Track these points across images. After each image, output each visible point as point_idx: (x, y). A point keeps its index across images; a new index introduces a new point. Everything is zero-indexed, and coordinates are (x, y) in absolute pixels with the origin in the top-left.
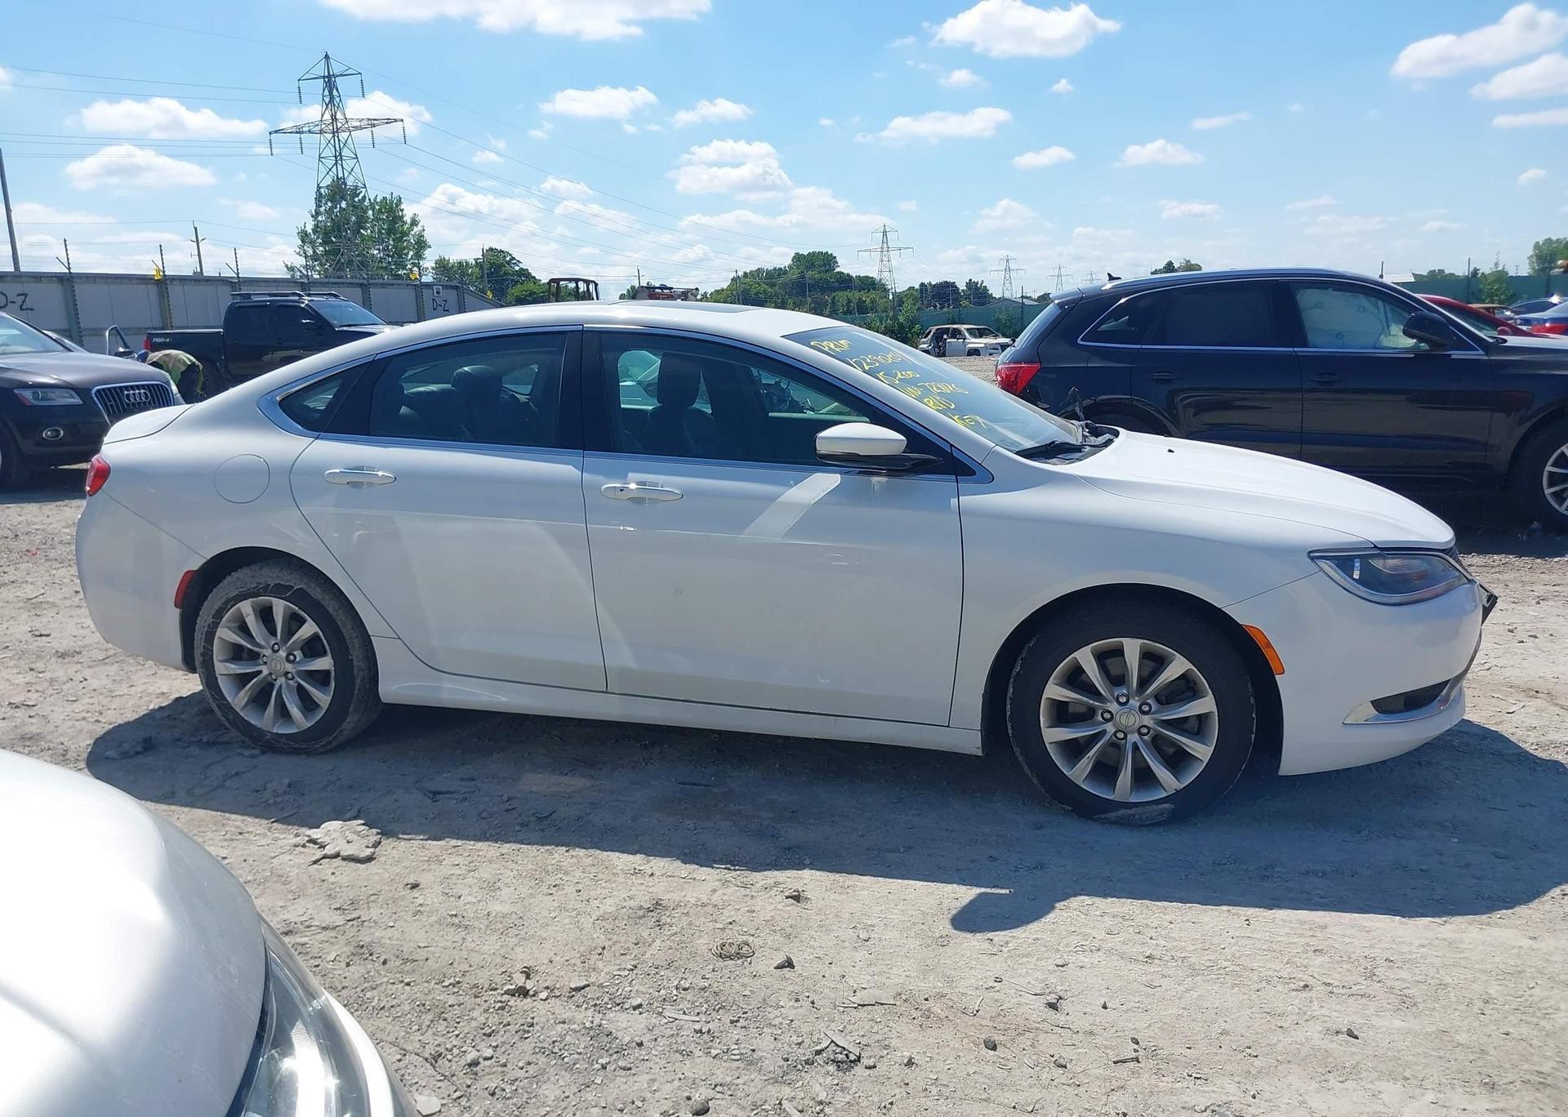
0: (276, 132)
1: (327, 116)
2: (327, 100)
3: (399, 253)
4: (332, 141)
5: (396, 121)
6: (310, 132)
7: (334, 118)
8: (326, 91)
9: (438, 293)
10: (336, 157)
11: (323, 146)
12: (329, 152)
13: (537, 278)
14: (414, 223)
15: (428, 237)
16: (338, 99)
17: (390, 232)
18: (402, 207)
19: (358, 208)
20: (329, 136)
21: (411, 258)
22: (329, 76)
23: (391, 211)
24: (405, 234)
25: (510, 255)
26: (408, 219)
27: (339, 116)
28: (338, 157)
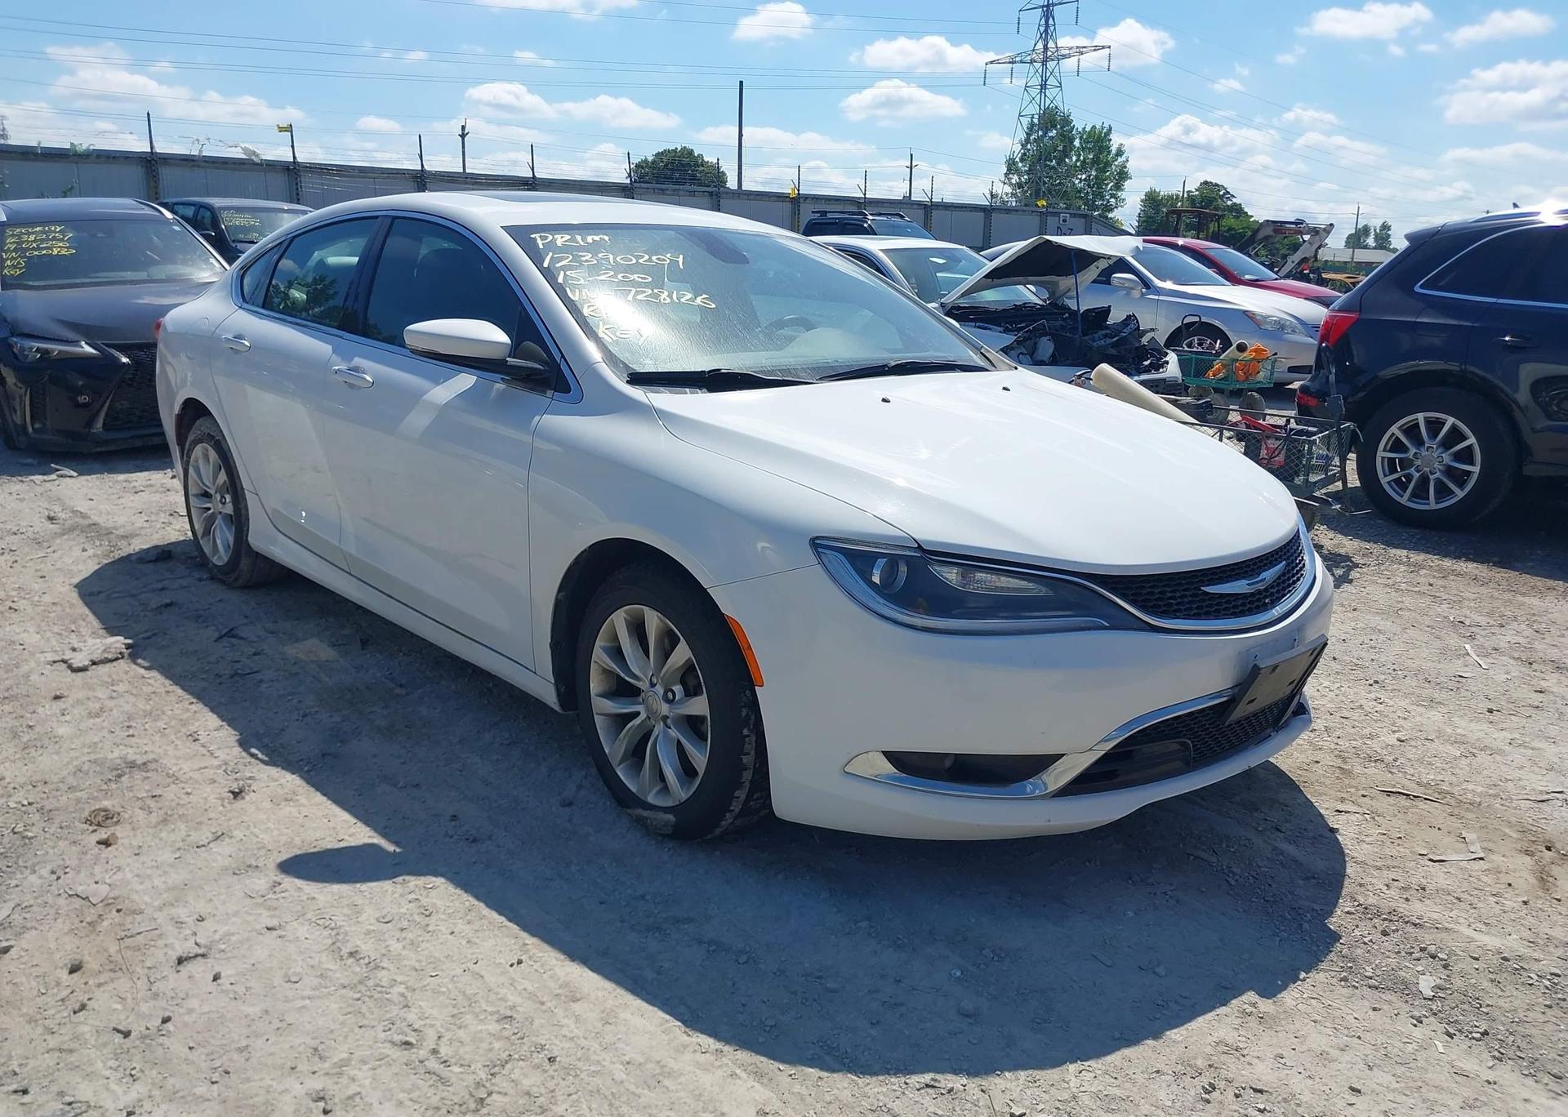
0: (992, 62)
1: (1040, 46)
2: (1042, 29)
3: (1099, 182)
4: (1040, 71)
5: (1103, 47)
6: (1021, 62)
7: (1046, 48)
8: (1043, 20)
9: (1064, 221)
10: (1041, 86)
11: (1031, 75)
12: (1036, 81)
13: (1249, 214)
14: (1120, 153)
15: (1131, 167)
16: (1052, 28)
17: (1095, 161)
18: (1111, 137)
19: (1067, 137)
20: (1038, 65)
21: (1111, 189)
22: (1048, 6)
23: (1098, 141)
24: (1108, 164)
25: (1225, 189)
26: (1114, 149)
27: (1051, 44)
28: (1043, 86)
